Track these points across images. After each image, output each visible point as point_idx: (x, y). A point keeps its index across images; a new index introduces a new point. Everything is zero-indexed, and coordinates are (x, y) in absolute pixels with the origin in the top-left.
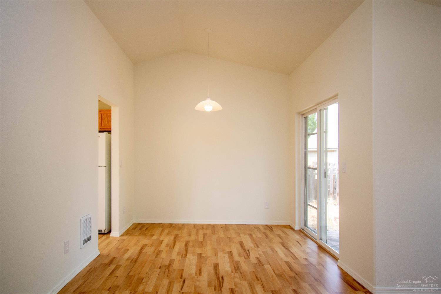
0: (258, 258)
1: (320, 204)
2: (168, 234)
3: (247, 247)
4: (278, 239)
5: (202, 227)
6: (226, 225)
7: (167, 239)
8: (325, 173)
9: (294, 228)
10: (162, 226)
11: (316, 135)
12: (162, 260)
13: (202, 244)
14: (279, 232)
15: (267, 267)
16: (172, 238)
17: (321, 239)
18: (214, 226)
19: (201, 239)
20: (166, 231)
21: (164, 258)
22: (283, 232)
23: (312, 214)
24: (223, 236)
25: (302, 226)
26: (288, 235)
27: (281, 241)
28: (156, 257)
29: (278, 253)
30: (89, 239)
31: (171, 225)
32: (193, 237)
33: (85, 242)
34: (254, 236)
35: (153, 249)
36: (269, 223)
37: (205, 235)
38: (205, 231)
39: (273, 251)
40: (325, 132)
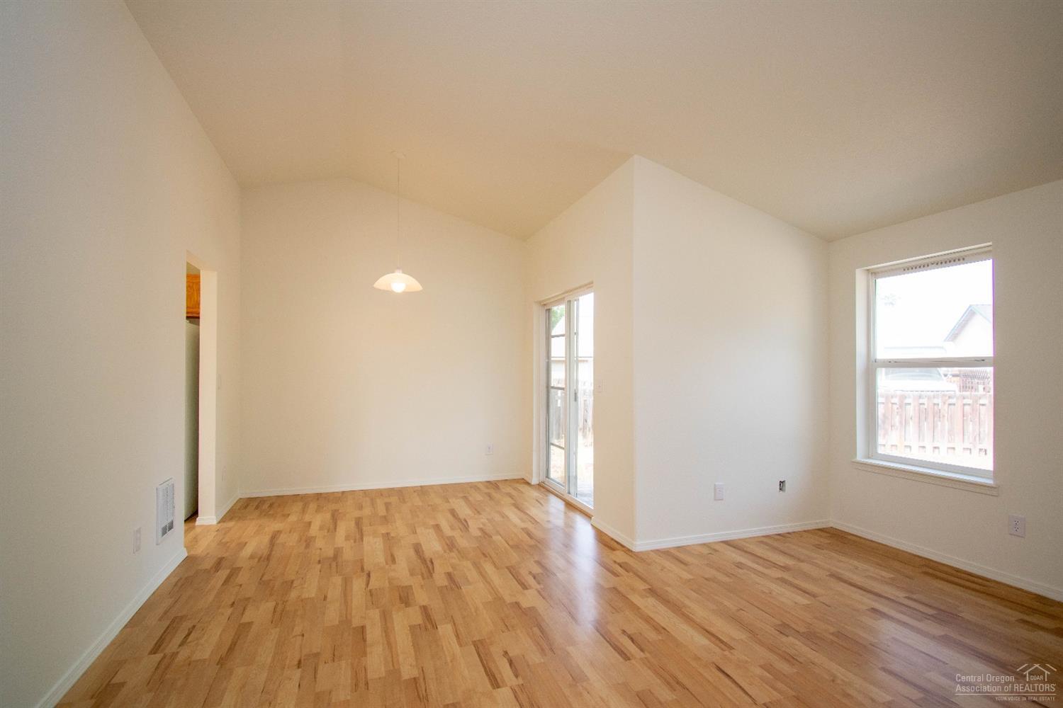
0: (481, 529)
1: (568, 442)
2: (319, 509)
3: (462, 516)
4: (509, 500)
5: (380, 493)
6: (421, 487)
7: (318, 520)
8: (576, 394)
9: (530, 482)
10: (303, 499)
11: (564, 338)
12: (319, 551)
13: (385, 520)
14: (509, 490)
15: (497, 538)
16: (328, 516)
17: (569, 493)
18: (400, 491)
19: (382, 511)
20: (313, 506)
21: (322, 546)
22: (515, 489)
23: (557, 457)
24: (420, 504)
25: (542, 478)
26: (522, 492)
27: (513, 502)
28: (307, 546)
29: (510, 518)
30: (171, 526)
31: (319, 496)
32: (367, 511)
33: (164, 531)
34: (470, 499)
35: (295, 536)
36: (492, 478)
37: (387, 505)
38: (387, 500)
39: (503, 517)
40: (575, 334)
